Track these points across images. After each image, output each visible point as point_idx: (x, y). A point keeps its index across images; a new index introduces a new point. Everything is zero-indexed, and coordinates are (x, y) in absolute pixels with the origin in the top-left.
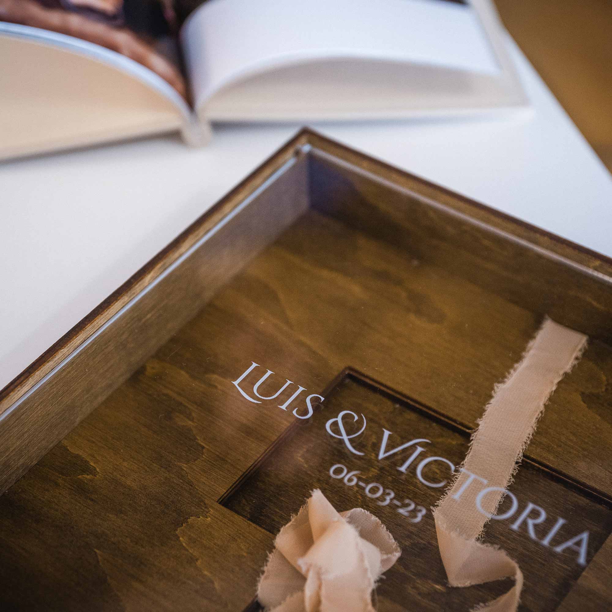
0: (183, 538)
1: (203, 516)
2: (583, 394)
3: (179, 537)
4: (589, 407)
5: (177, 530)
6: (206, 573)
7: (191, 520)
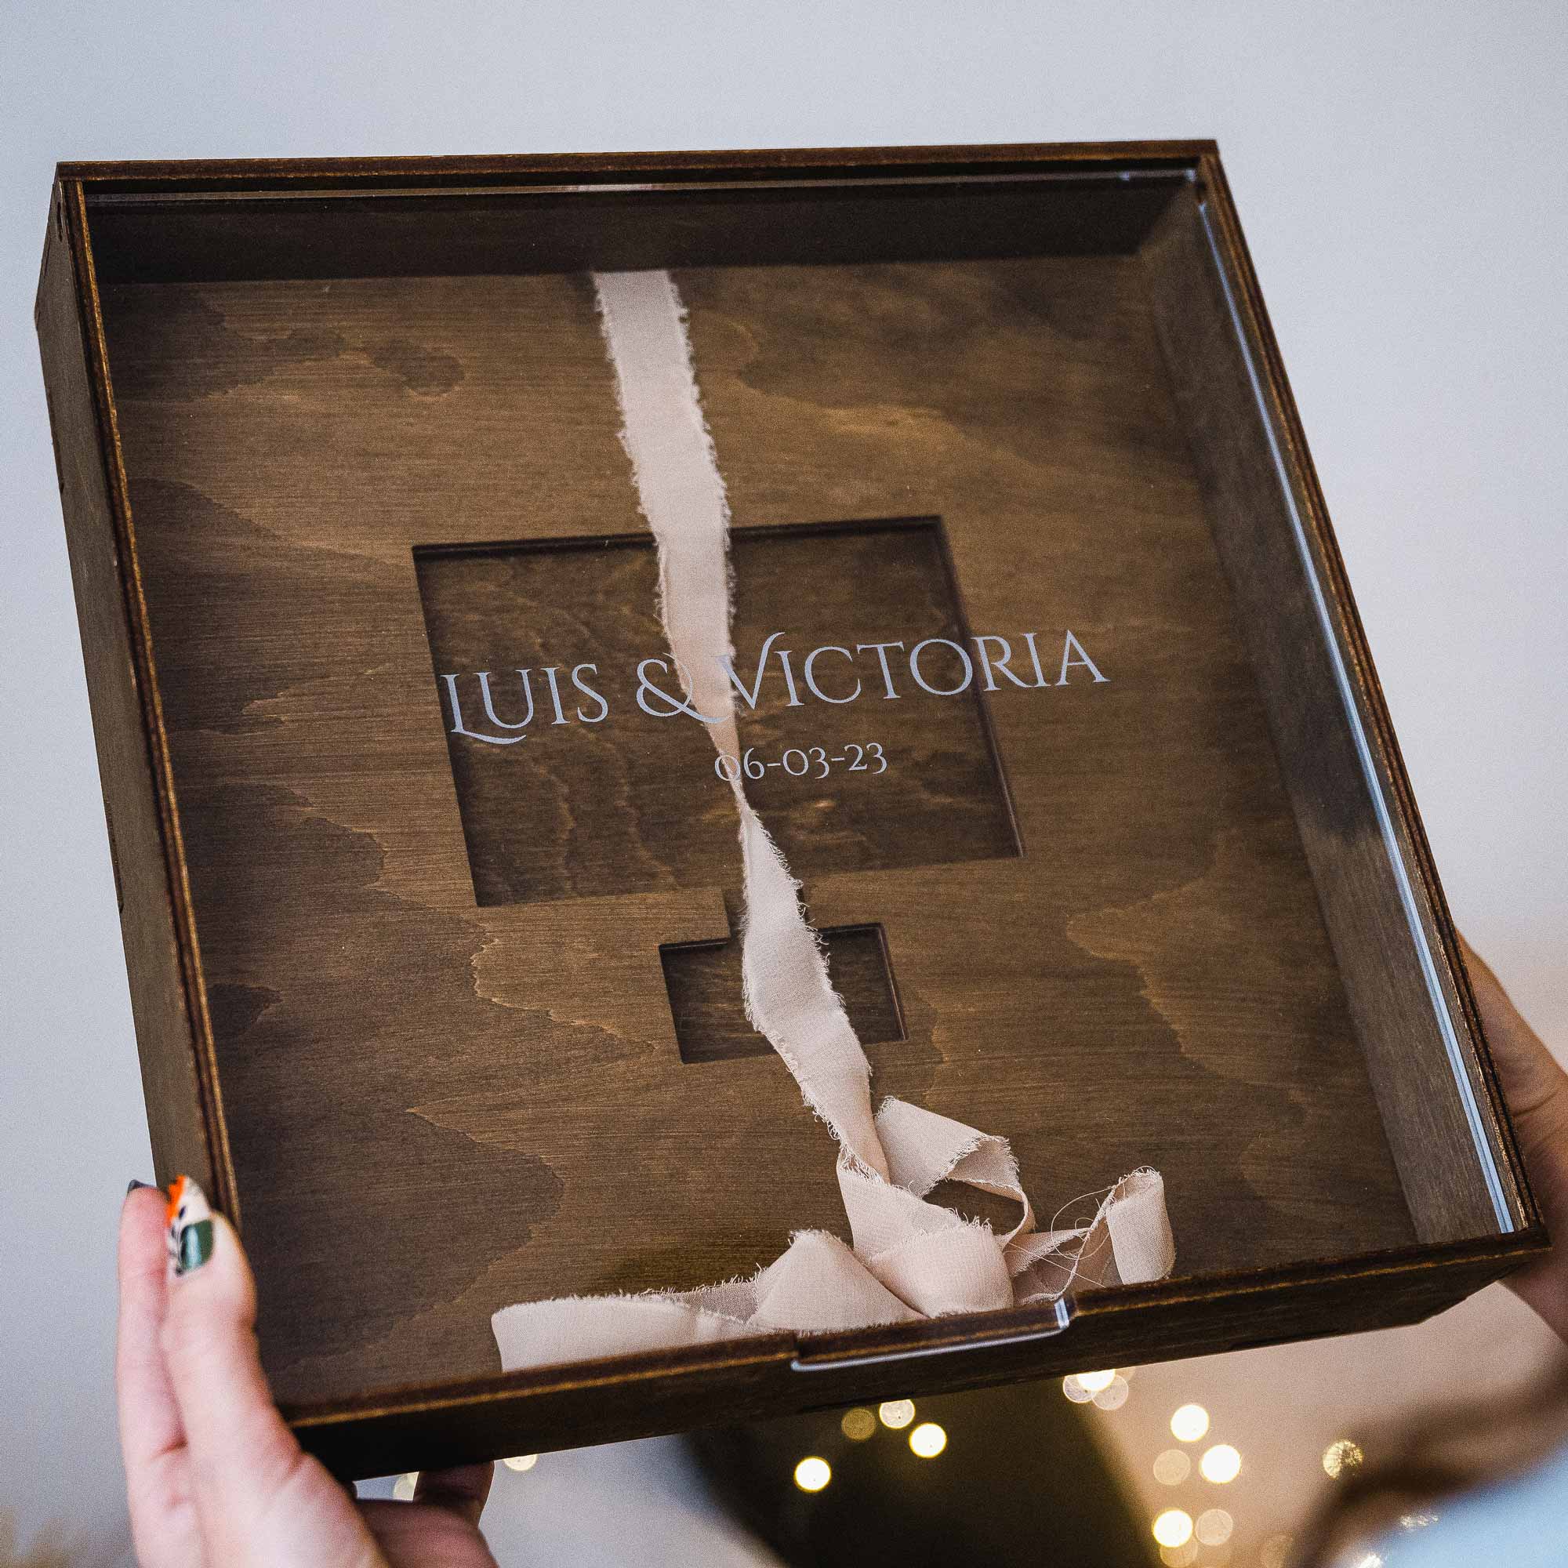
0: (495, 997)
1: (485, 943)
2: (740, 374)
3: (490, 1000)
4: (767, 392)
5: (476, 992)
6: (578, 1023)
7: (475, 960)
